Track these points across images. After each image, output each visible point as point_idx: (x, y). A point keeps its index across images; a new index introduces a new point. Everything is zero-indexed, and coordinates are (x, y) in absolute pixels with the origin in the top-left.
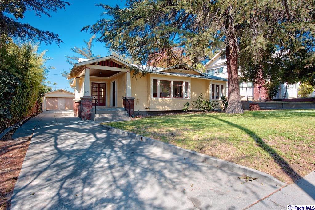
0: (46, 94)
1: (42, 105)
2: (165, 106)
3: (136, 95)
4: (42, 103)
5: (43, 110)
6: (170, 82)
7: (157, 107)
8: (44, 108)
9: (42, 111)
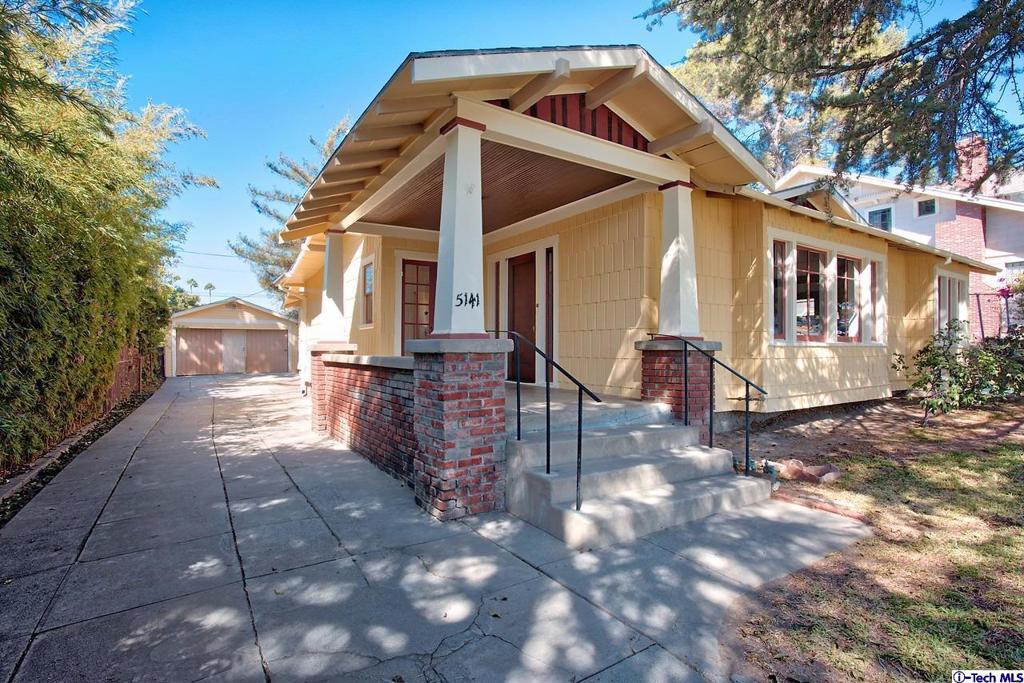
0: (175, 315)
1: (162, 359)
4: (162, 349)
5: (167, 375)
8: (171, 369)
9: (165, 378)
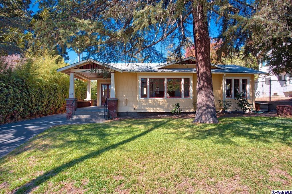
2: (156, 107)
3: (124, 96)
6: (164, 79)
7: (147, 108)
